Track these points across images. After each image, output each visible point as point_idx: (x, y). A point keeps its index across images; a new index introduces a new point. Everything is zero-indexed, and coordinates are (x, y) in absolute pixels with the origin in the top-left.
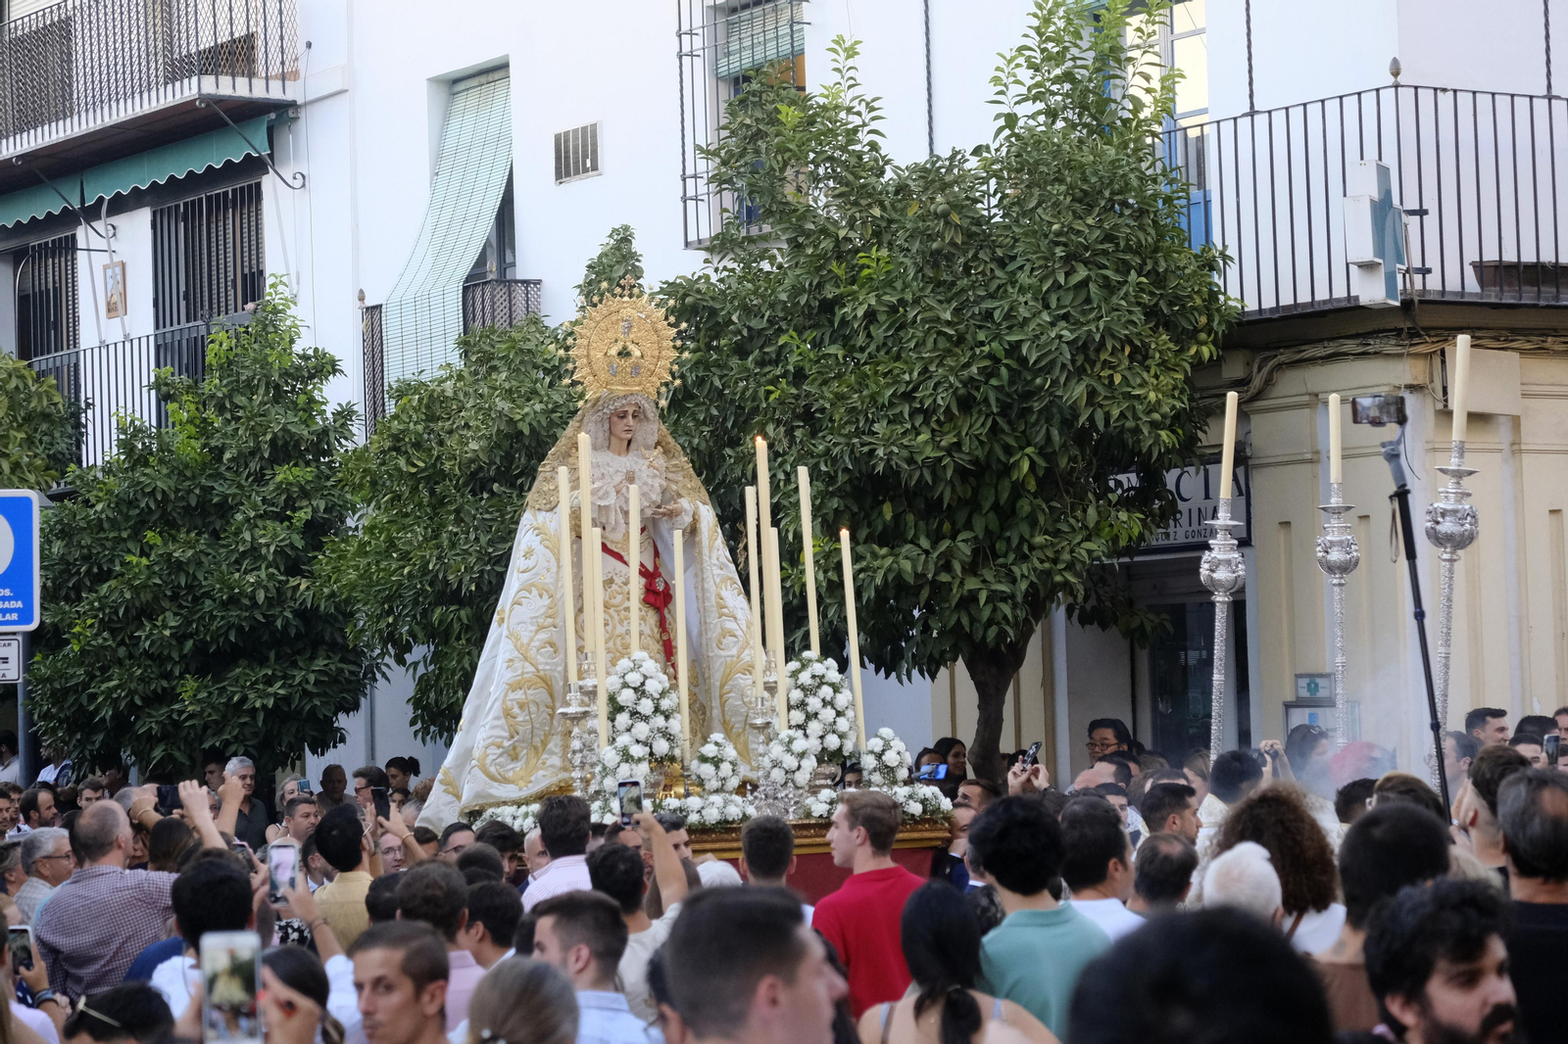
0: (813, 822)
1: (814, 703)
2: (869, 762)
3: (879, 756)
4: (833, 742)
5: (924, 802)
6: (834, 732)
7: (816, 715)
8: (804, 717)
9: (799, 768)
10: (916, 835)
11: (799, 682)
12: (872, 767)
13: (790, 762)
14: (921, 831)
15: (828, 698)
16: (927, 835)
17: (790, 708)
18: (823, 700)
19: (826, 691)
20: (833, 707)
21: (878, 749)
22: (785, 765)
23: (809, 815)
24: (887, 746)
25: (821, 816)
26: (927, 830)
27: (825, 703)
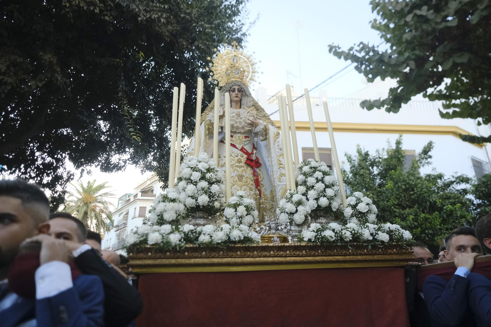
0: (303, 244)
1: (311, 181)
2: (348, 212)
3: (354, 207)
4: (324, 202)
5: (390, 232)
6: (325, 196)
7: (313, 187)
8: (305, 189)
9: (297, 211)
10: (388, 257)
11: (303, 172)
12: (350, 214)
13: (290, 207)
14: (390, 254)
15: (320, 178)
16: (395, 257)
17: (297, 185)
18: (317, 179)
19: (319, 175)
20: (323, 182)
21: (353, 203)
22: (287, 210)
23: (301, 240)
24: (359, 201)
25: (310, 240)
26: (395, 254)
27: (318, 180)
